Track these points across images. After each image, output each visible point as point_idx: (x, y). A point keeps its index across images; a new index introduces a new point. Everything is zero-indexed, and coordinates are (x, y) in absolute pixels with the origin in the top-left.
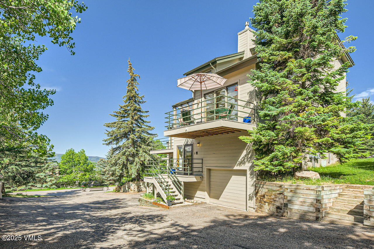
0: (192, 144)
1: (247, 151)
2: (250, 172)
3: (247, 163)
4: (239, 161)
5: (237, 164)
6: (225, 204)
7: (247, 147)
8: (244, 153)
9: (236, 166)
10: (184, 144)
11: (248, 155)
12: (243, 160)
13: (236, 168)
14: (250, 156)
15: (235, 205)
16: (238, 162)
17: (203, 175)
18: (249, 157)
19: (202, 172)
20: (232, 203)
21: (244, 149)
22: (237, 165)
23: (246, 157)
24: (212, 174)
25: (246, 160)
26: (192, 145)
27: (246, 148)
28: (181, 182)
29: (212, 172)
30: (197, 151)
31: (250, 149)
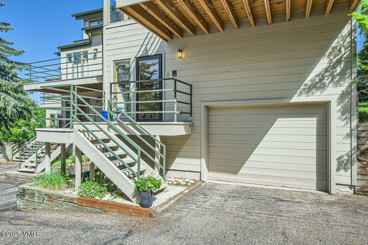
0: (161, 55)
1: (331, 60)
2: (342, 108)
3: (331, 85)
4: (306, 85)
5: (299, 91)
6: (252, 179)
7: (330, 50)
8: (323, 63)
9: (296, 95)
10: (138, 56)
11: (334, 67)
12: (317, 79)
13: (296, 99)
14: (338, 70)
15: (283, 182)
16: (303, 87)
17: (194, 122)
18: (336, 74)
19: (191, 114)
20: (273, 177)
21: (321, 55)
22: (301, 93)
23: (327, 74)
24: (213, 118)
25: (326, 81)
26: (159, 56)
27: (327, 53)
28: (155, 136)
29: (212, 113)
30: (174, 70)
31: (338, 55)
